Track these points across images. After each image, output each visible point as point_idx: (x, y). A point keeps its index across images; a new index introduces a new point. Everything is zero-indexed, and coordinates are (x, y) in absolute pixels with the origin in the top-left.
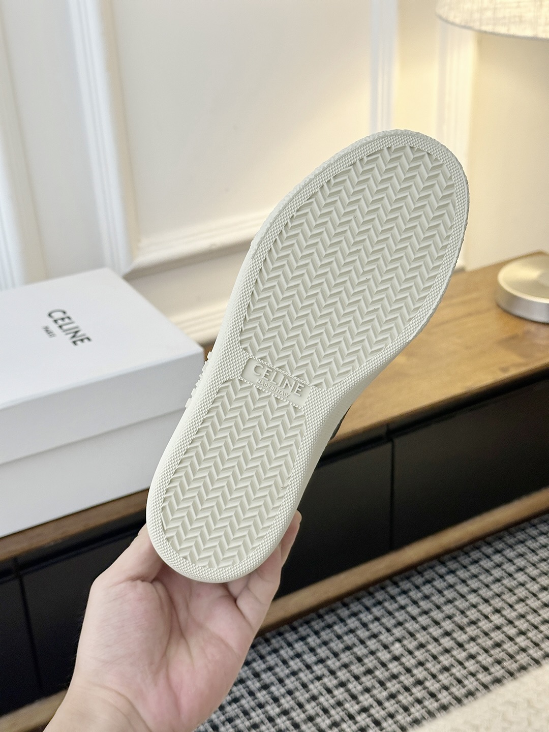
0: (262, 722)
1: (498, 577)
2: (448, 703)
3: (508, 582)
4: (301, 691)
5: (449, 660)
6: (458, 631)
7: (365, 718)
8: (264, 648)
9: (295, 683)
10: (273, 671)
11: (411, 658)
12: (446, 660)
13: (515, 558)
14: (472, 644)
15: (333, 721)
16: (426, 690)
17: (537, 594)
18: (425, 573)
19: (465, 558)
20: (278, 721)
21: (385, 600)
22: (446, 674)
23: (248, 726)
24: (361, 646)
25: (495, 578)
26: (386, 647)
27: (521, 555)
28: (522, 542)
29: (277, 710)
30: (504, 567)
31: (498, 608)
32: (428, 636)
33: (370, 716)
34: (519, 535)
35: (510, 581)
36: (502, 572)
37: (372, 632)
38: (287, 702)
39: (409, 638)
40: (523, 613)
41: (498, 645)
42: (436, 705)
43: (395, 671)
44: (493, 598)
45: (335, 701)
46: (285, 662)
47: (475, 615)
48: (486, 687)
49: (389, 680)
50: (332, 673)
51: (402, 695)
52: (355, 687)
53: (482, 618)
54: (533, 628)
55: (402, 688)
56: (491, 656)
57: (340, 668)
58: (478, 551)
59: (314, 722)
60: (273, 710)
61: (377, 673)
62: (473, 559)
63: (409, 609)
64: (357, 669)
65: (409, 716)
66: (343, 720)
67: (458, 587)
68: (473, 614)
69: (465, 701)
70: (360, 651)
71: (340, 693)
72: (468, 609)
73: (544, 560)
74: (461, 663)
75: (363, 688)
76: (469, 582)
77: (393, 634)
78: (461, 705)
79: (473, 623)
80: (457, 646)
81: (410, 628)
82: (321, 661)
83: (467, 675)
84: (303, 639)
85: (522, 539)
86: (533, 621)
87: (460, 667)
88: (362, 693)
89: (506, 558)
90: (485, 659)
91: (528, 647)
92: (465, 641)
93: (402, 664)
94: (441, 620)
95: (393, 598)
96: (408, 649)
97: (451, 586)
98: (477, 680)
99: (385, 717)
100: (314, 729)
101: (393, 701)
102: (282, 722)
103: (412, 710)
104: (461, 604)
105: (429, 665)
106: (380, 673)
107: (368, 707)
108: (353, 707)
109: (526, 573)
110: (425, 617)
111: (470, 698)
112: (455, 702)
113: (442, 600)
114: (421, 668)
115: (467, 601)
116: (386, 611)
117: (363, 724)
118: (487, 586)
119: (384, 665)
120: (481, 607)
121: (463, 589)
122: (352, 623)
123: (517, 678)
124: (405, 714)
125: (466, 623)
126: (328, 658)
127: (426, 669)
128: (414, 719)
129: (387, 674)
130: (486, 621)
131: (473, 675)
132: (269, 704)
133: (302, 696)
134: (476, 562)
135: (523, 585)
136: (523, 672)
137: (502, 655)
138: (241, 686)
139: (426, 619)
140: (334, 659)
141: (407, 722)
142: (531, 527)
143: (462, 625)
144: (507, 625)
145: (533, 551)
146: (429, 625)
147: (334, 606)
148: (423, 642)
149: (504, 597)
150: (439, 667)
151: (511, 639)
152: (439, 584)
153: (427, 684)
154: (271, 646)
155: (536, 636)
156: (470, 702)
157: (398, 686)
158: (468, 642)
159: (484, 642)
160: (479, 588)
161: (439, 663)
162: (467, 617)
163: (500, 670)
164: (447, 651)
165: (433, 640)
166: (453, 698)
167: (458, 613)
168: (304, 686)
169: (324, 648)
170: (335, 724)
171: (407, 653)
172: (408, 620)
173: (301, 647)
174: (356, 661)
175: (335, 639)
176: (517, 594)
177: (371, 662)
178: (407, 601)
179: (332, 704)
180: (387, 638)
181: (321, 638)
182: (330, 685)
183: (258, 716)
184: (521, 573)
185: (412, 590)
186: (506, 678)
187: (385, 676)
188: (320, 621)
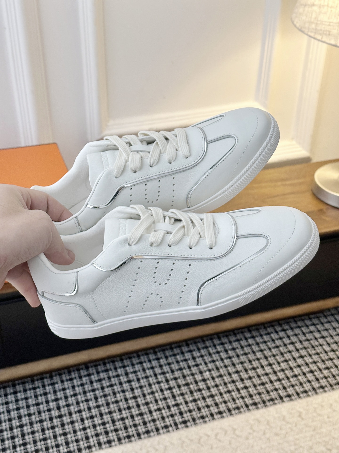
0: (121, 400)
1: (278, 345)
2: (223, 411)
3: (283, 349)
6: (244, 372)
7: (176, 410)
8: (135, 360)
9: (146, 382)
10: (136, 374)
11: (213, 382)
12: (231, 387)
13: (292, 336)
14: (249, 381)
15: (158, 407)
16: (214, 401)
17: (296, 359)
18: (238, 335)
19: (264, 331)
20: (130, 401)
21: (210, 346)
22: (228, 395)
23: (113, 401)
24: (188, 370)
25: (276, 345)
26: (201, 373)
27: (296, 335)
28: (299, 327)
29: (131, 396)
30: (284, 340)
31: (271, 363)
32: (226, 372)
33: (178, 409)
34: (300, 323)
36: (281, 342)
37: (197, 363)
38: (137, 392)
39: (215, 370)
40: (284, 369)
41: (263, 384)
42: (216, 410)
43: (201, 387)
44: (270, 357)
45: (163, 397)
46: (144, 370)
48: (247, 406)
49: (196, 391)
50: (167, 381)
51: (200, 401)
52: (176, 392)
53: (260, 367)
54: (286, 378)
56: (256, 390)
57: (172, 379)
58: (272, 328)
59: (148, 406)
60: (129, 395)
61: (191, 386)
63: (222, 354)
64: (181, 382)
65: (200, 413)
66: (164, 408)
67: (253, 347)
68: (255, 364)
70: (186, 372)
71: (167, 393)
72: (254, 360)
73: (308, 340)
74: (238, 390)
75: (181, 393)
76: (261, 345)
77: (208, 366)
79: (254, 369)
80: (240, 380)
81: (218, 365)
82: (164, 373)
83: (239, 398)
84: (158, 359)
86: (288, 374)
87: (237, 392)
88: (179, 396)
89: (287, 335)
90: (253, 391)
91: (280, 388)
92: (246, 378)
94: (237, 363)
95: (215, 346)
96: (212, 376)
97: (250, 345)
98: (244, 402)
99: (186, 411)
100: (147, 410)
101: (194, 404)
102: (131, 402)
103: (203, 410)
104: (251, 357)
106: (193, 387)
107: (179, 404)
108: (171, 402)
109: (294, 346)
110: (228, 360)
111: (237, 411)
112: (227, 411)
113: (242, 352)
114: (215, 389)
115: (255, 355)
116: (208, 353)
117: (173, 412)
118: (270, 349)
119: (196, 382)
120: (261, 361)
122: (188, 356)
124: (198, 412)
125: (250, 368)
126: (168, 372)
127: (219, 390)
128: (202, 415)
129: (196, 388)
130: (261, 369)
131: (242, 398)
132: (128, 391)
133: (147, 390)
134: (269, 334)
135: (290, 352)
136: (271, 403)
137: (263, 390)
138: (116, 379)
140: (171, 374)
141: (197, 416)
142: (308, 319)
143: (247, 368)
144: (273, 374)
145: (304, 334)
146: (229, 365)
148: (223, 373)
149: (277, 357)
150: (225, 390)
151: (271, 382)
152: (244, 343)
153: (216, 398)
154: (140, 360)
155: (286, 383)
156: (236, 414)
157: (200, 396)
158: (247, 379)
159: (256, 381)
160: (265, 350)
161: (227, 387)
162: (252, 364)
163: (259, 398)
164: (233, 382)
165: (228, 374)
166: (227, 409)
167: (247, 362)
168: (150, 385)
169: (167, 367)
170: (159, 410)
171: (211, 378)
172: (219, 360)
173: (155, 363)
174: (181, 377)
175: (175, 363)
176: (285, 357)
177: (190, 379)
178: (222, 349)
179: (161, 398)
180: (203, 368)
181: (168, 361)
182: (163, 388)
183: (120, 397)
184: (291, 346)
185: (227, 343)
186: (260, 404)
187: (194, 389)
188: (170, 351)
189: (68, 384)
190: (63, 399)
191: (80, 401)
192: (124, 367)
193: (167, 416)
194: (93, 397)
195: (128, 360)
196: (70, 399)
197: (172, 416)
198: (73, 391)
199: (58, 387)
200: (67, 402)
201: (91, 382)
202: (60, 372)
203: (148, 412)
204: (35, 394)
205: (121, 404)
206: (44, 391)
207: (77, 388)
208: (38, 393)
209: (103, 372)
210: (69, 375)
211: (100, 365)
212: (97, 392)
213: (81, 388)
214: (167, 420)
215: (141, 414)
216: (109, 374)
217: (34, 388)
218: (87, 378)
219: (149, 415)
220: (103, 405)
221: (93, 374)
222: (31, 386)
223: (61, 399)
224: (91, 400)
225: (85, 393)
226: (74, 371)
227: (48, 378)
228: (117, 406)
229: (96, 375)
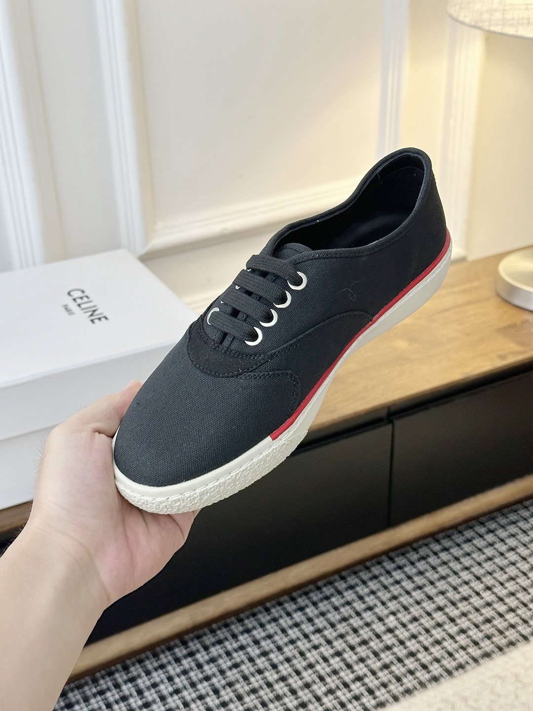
0: (261, 687)
1: (491, 556)
2: (439, 674)
3: (500, 561)
4: (299, 659)
5: (441, 634)
6: (450, 606)
7: (360, 687)
8: (264, 617)
9: (293, 651)
10: (272, 639)
11: (406, 631)
12: (438, 634)
13: (507, 539)
14: (464, 619)
15: (329, 689)
16: (418, 662)
17: (528, 574)
18: (420, 550)
19: (459, 537)
20: (276, 687)
21: (381, 575)
22: (438, 647)
23: (247, 690)
24: (357, 618)
25: (487, 556)
26: (380, 619)
27: (513, 536)
28: (514, 523)
29: (276, 676)
30: (496, 546)
31: (490, 585)
32: (422, 611)
33: (364, 685)
34: (511, 516)
35: (502, 560)
36: (494, 551)
37: (368, 605)
38: (285, 669)
39: (403, 612)
40: (513, 591)
41: (488, 621)
42: (427, 676)
43: (389, 643)
44: (484, 576)
45: (331, 669)
46: (284, 631)
47: (467, 591)
48: (475, 660)
49: (383, 651)
50: (329, 642)
51: (396, 666)
52: (351, 657)
53: (473, 594)
54: (522, 605)
55: (395, 659)
56: (481, 632)
57: (336, 639)
58: (471, 530)
59: (310, 689)
60: (271, 676)
61: (372, 644)
62: (466, 537)
63: (404, 584)
64: (353, 639)
65: (402, 685)
66: (338, 688)
67: (451, 564)
68: (465, 591)
69: (455, 673)
70: (356, 622)
71: (335, 662)
72: (461, 585)
74: (452, 637)
75: (358, 658)
76: (462, 560)
77: (388, 608)
78: (452, 677)
79: (465, 599)
80: (449, 621)
81: (405, 603)
82: (318, 631)
83: (458, 649)
84: (301, 609)
85: (514, 520)
86: (523, 599)
87: (451, 641)
88: (357, 663)
89: (499, 538)
90: (476, 634)
91: (517, 623)
92: (457, 616)
93: (396, 636)
94: (434, 595)
95: (388, 572)
96: (401, 622)
97: (445, 563)
98: (468, 654)
99: (378, 686)
100: (310, 695)
101: (386, 672)
102: (280, 688)
103: (405, 680)
104: (454, 580)
105: (421, 638)
106: (375, 644)
107: (362, 677)
108: (347, 676)
109: (517, 553)
110: (419, 592)
111: (461, 670)
112: (446, 674)
113: (436, 576)
114: (413, 641)
115: (459, 577)
116: (381, 585)
117: (357, 692)
118: (479, 564)
119: (378, 636)
120: (472, 584)
121: (456, 566)
122: (349, 595)
123: (506, 652)
124: (398, 684)
125: (458, 598)
126: (325, 628)
127: (419, 642)
128: (406, 689)
129: (381, 645)
130: (477, 597)
131: (463, 648)
132: (268, 670)
133: (299, 663)
134: (469, 540)
135: (513, 564)
136: (511, 646)
137: (492, 631)
138: (241, 653)
139: (420, 594)
140: (331, 630)
141: (399, 691)
142: (523, 509)
143: (454, 600)
144: (498, 602)
145: (525, 532)
146: (422, 600)
147: (331, 579)
148: (417, 614)
149: (495, 575)
150: (431, 640)
151: (501, 615)
152: (433, 560)
153: (420, 656)
154: (271, 615)
155: (525, 613)
156: (460, 674)
157: (391, 657)
158: (460, 617)
159: (476, 617)
160: (472, 566)
161: (431, 636)
162: (459, 593)
163: (490, 644)
164: (439, 625)
165: (426, 615)
166: (444, 670)
167: (451, 589)
168: (302, 654)
169: (322, 619)
170: (331, 692)
171: (401, 626)
172: (403, 595)
173: (299, 616)
174: (352, 632)
175: (332, 610)
176: (508, 572)
177: (366, 633)
178: (402, 576)
179: (328, 673)
180: (382, 611)
181: (319, 609)
182: (326, 654)
183: (257, 681)
184: (512, 553)
185: (407, 565)
186: (495, 653)
187: (379, 647)
188: (318, 592)
189: (159, 676)
190: (158, 702)
191: (188, 700)
192: (248, 631)
193: (349, 700)
194: (209, 690)
195: (252, 619)
196: (170, 700)
197: (357, 698)
198: (172, 685)
199: (144, 682)
200: (167, 706)
201: (200, 666)
202: (138, 657)
203: (314, 700)
204: (106, 702)
205: (262, 693)
206: (121, 693)
207: (177, 680)
208: (111, 699)
209: (214, 645)
210: (156, 661)
211: (205, 634)
212: (214, 680)
213: (183, 677)
214: (350, 706)
215: (303, 705)
216: (225, 647)
217: (101, 693)
218: (190, 659)
219: (317, 704)
220: (231, 701)
221: (198, 651)
222: (94, 690)
223: (154, 701)
224: (208, 695)
225: (193, 685)
226: (163, 652)
227: (121, 672)
228: (257, 698)
229: (204, 653)
